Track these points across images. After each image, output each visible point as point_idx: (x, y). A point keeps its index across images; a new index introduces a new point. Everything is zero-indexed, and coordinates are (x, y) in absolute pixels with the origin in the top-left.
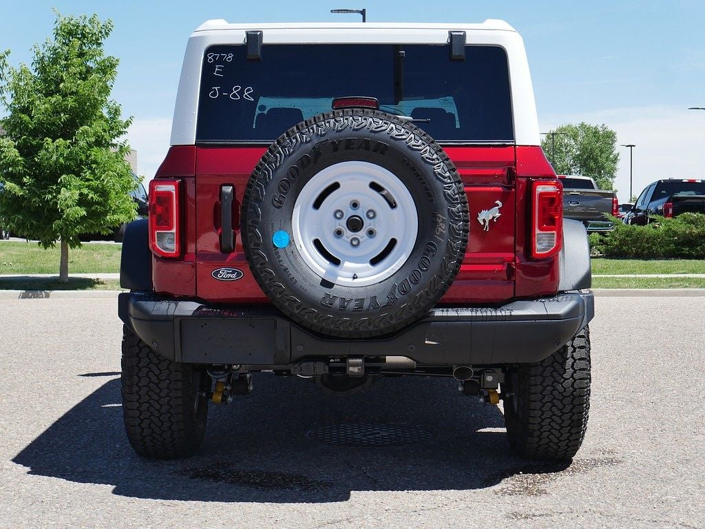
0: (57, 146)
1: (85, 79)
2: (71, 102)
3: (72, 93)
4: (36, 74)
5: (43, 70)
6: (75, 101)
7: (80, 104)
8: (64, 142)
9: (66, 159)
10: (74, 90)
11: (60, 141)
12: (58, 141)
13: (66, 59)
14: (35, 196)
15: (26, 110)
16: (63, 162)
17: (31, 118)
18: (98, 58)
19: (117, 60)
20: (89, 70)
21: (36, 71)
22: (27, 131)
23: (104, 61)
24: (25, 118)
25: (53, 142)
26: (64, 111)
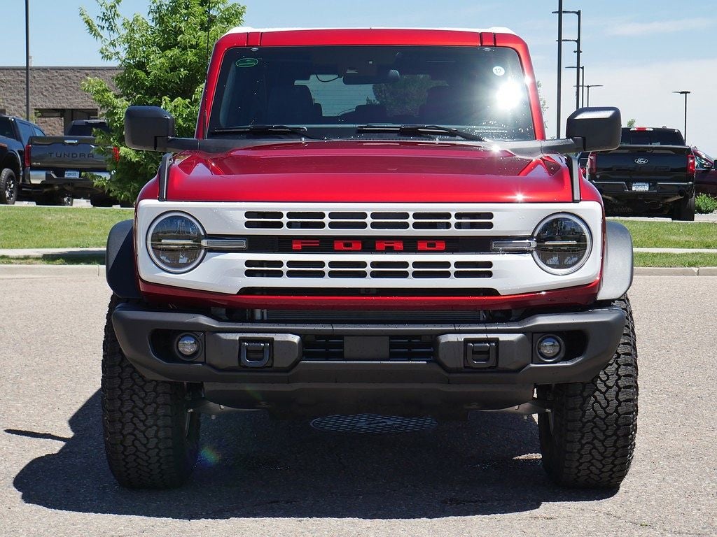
0: (175, 106)
1: (206, 29)
2: (190, 56)
3: (192, 46)
4: (153, 24)
5: (161, 20)
6: (196, 55)
7: (200, 57)
8: (183, 101)
9: (185, 120)
10: (194, 43)
11: (179, 100)
12: (176, 100)
13: (187, 8)
14: (151, 162)
15: (141, 66)
16: (182, 123)
17: (148, 74)
18: (221, 7)
19: (244, 8)
20: (212, 20)
21: (153, 21)
22: (142, 89)
23: (228, 9)
24: (142, 74)
25: (171, 101)
26: (184, 66)
